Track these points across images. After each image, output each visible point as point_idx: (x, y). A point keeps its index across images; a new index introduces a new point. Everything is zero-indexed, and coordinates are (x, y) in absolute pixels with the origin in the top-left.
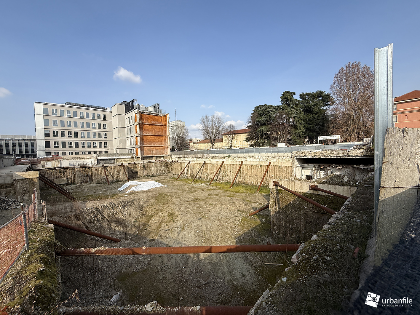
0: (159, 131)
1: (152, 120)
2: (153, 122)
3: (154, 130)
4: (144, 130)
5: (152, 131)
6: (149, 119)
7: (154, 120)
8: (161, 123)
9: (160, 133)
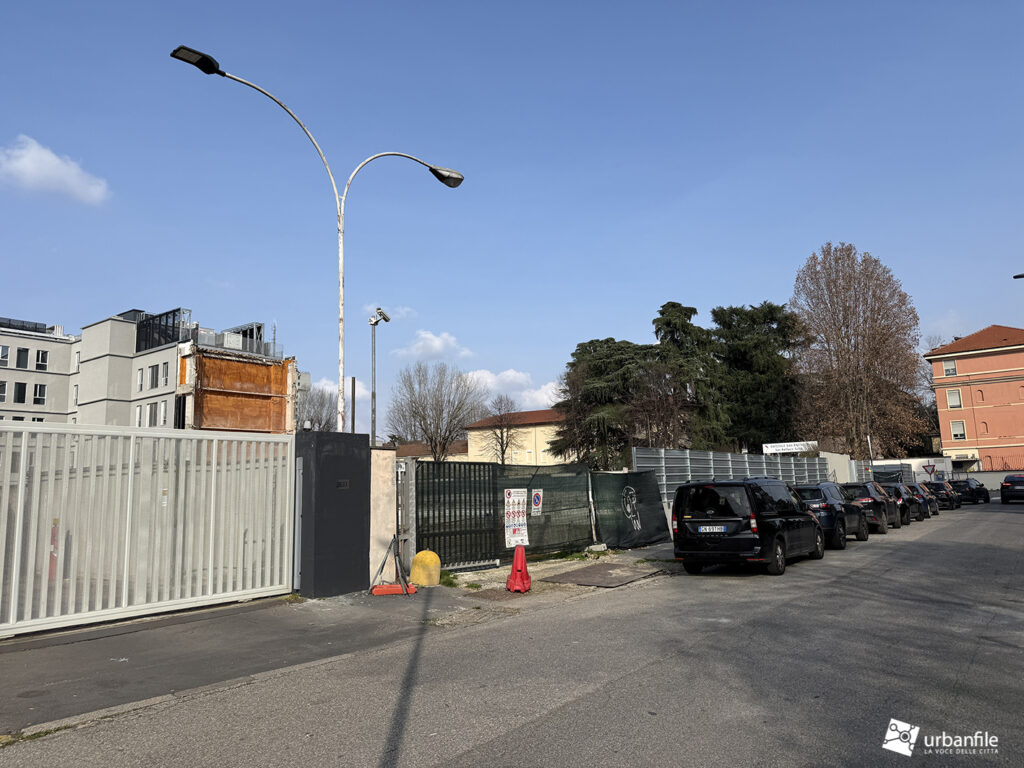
0: (258, 417)
1: (235, 380)
2: (238, 385)
3: (242, 413)
4: (205, 411)
5: (234, 414)
6: (225, 374)
7: (244, 379)
8: (266, 390)
9: (260, 421)
